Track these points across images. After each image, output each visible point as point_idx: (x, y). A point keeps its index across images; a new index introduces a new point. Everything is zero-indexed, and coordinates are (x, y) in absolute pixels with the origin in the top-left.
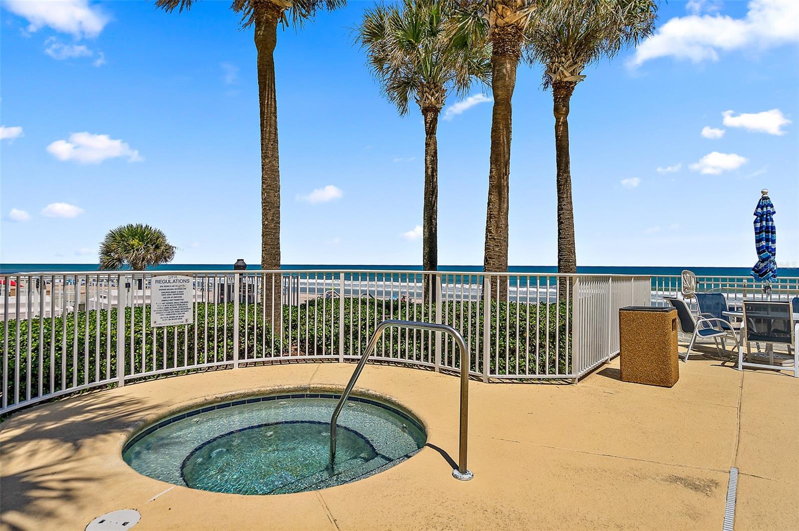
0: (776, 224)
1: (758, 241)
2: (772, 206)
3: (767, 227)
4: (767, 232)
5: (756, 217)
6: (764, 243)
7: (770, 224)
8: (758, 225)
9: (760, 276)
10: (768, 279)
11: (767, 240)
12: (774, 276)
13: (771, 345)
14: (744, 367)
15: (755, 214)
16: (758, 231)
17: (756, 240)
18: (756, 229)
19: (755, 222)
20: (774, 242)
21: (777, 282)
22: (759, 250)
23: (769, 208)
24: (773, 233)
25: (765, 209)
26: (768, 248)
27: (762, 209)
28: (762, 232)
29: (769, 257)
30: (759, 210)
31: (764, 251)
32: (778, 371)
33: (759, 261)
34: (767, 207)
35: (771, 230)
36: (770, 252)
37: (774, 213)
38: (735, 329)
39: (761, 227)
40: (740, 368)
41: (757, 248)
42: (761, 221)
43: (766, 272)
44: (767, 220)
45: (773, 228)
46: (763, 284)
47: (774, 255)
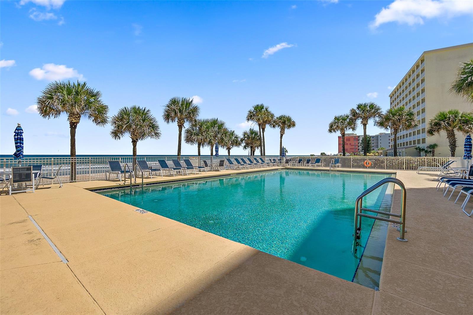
0: (24, 137)
1: (16, 143)
2: (22, 130)
3: (20, 138)
4: (20, 140)
5: (15, 134)
6: (19, 144)
7: (21, 137)
8: (16, 137)
9: (17, 157)
10: (20, 159)
11: (20, 143)
12: (23, 157)
13: (22, 183)
14: (12, 194)
15: (14, 132)
16: (16, 139)
17: (15, 143)
18: (15, 138)
19: (15, 136)
20: (23, 144)
21: (24, 160)
22: (17, 147)
23: (21, 131)
24: (23, 140)
25: (19, 131)
26: (20, 146)
27: (18, 131)
28: (18, 140)
29: (21, 150)
30: (17, 131)
31: (19, 147)
32: (25, 192)
33: (16, 151)
34: (20, 130)
35: (22, 139)
36: (21, 148)
37: (23, 133)
38: (6, 180)
39: (18, 138)
40: (10, 194)
41: (16, 146)
42: (18, 135)
43: (20, 156)
44: (20, 135)
45: (23, 138)
46: (17, 161)
47: (23, 149)
